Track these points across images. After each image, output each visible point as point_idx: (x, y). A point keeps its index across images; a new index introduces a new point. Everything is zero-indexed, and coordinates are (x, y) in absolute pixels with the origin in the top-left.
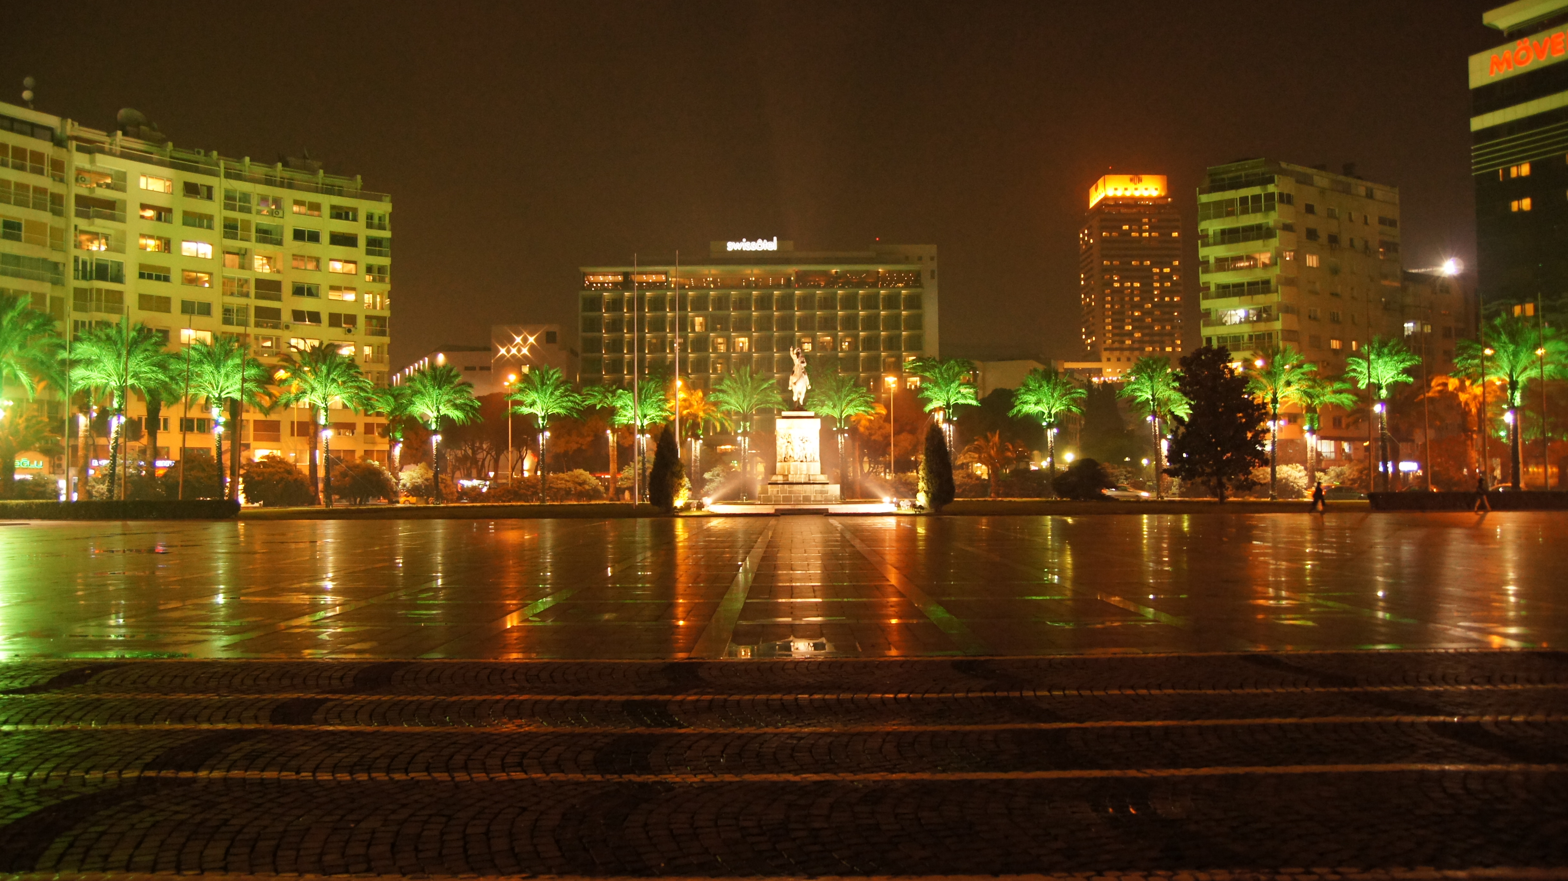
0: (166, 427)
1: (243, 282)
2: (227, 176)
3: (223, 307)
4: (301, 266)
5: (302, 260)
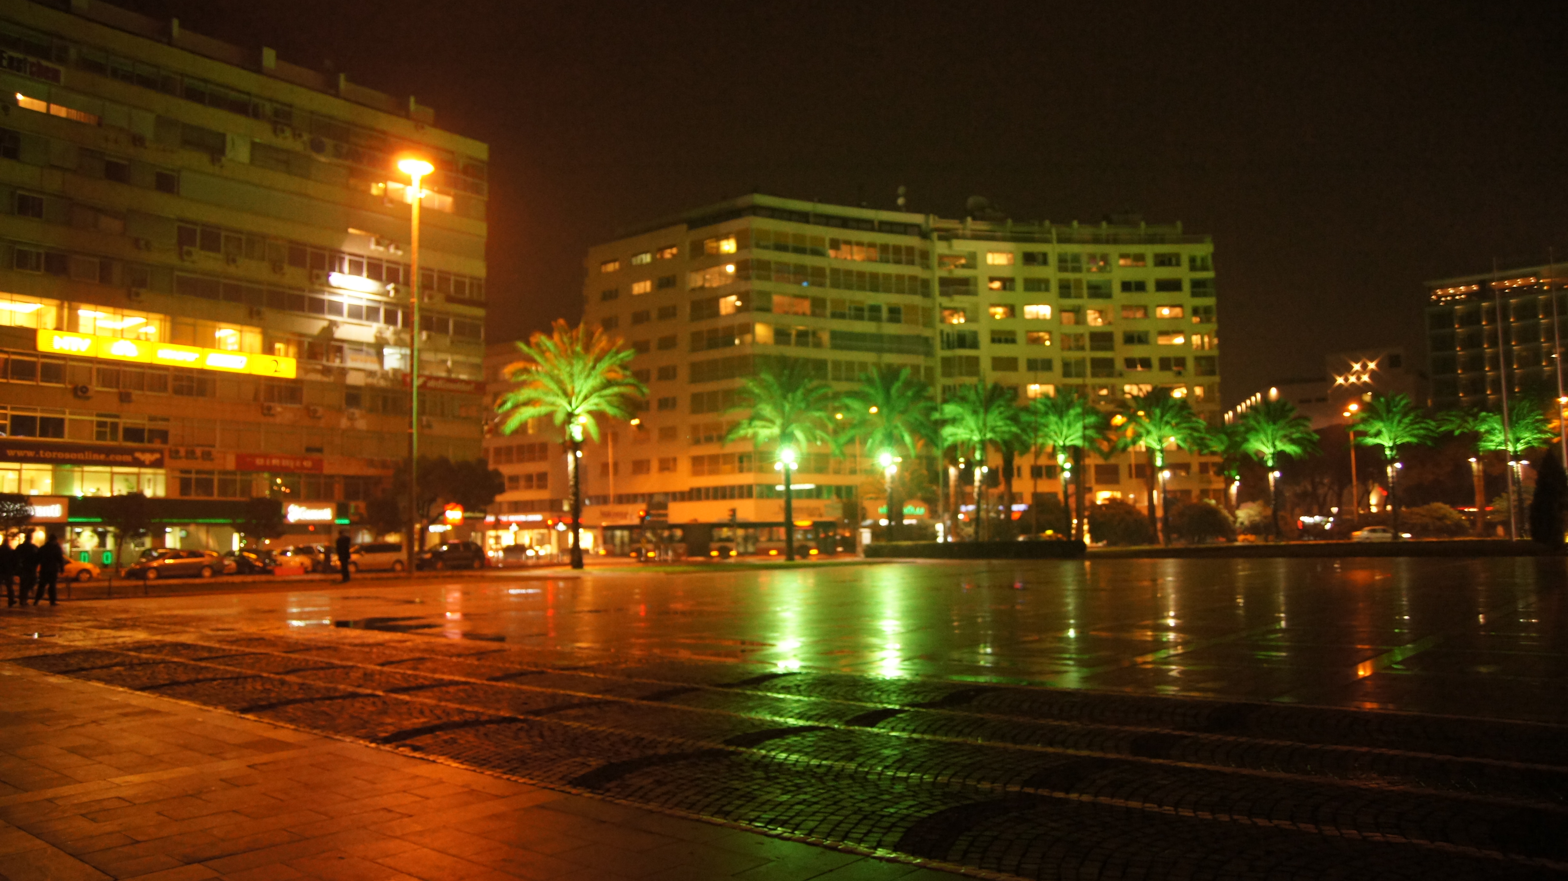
0: (1019, 475)
1: (1078, 337)
2: (1060, 241)
3: (1063, 361)
4: (1131, 315)
5: (1131, 310)
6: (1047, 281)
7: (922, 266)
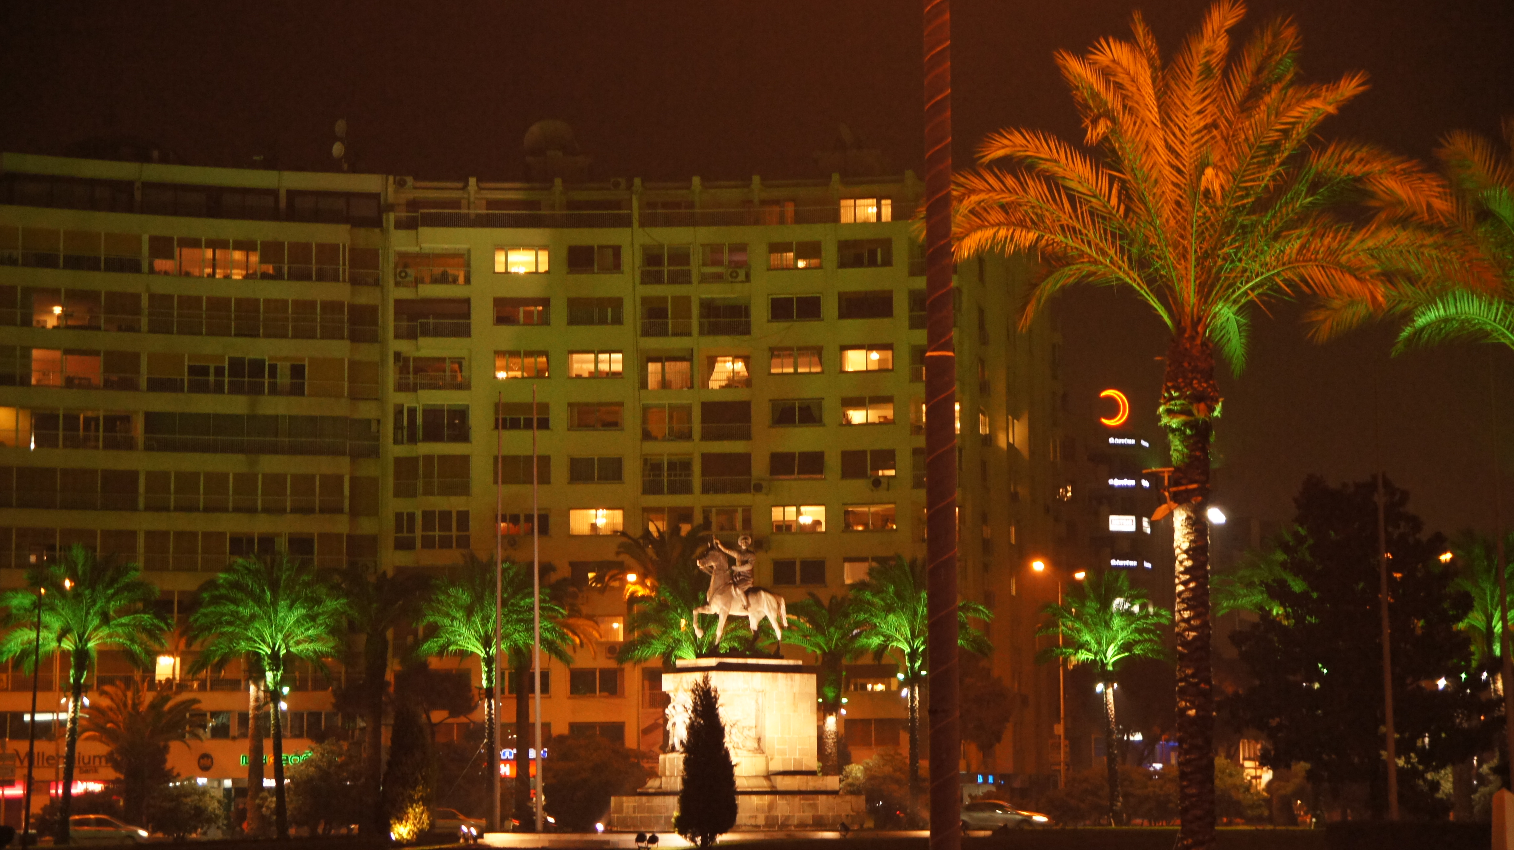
1: (680, 413)
2: (648, 222)
3: (645, 461)
4: (788, 367)
5: (790, 355)
6: (617, 303)
7: (355, 281)
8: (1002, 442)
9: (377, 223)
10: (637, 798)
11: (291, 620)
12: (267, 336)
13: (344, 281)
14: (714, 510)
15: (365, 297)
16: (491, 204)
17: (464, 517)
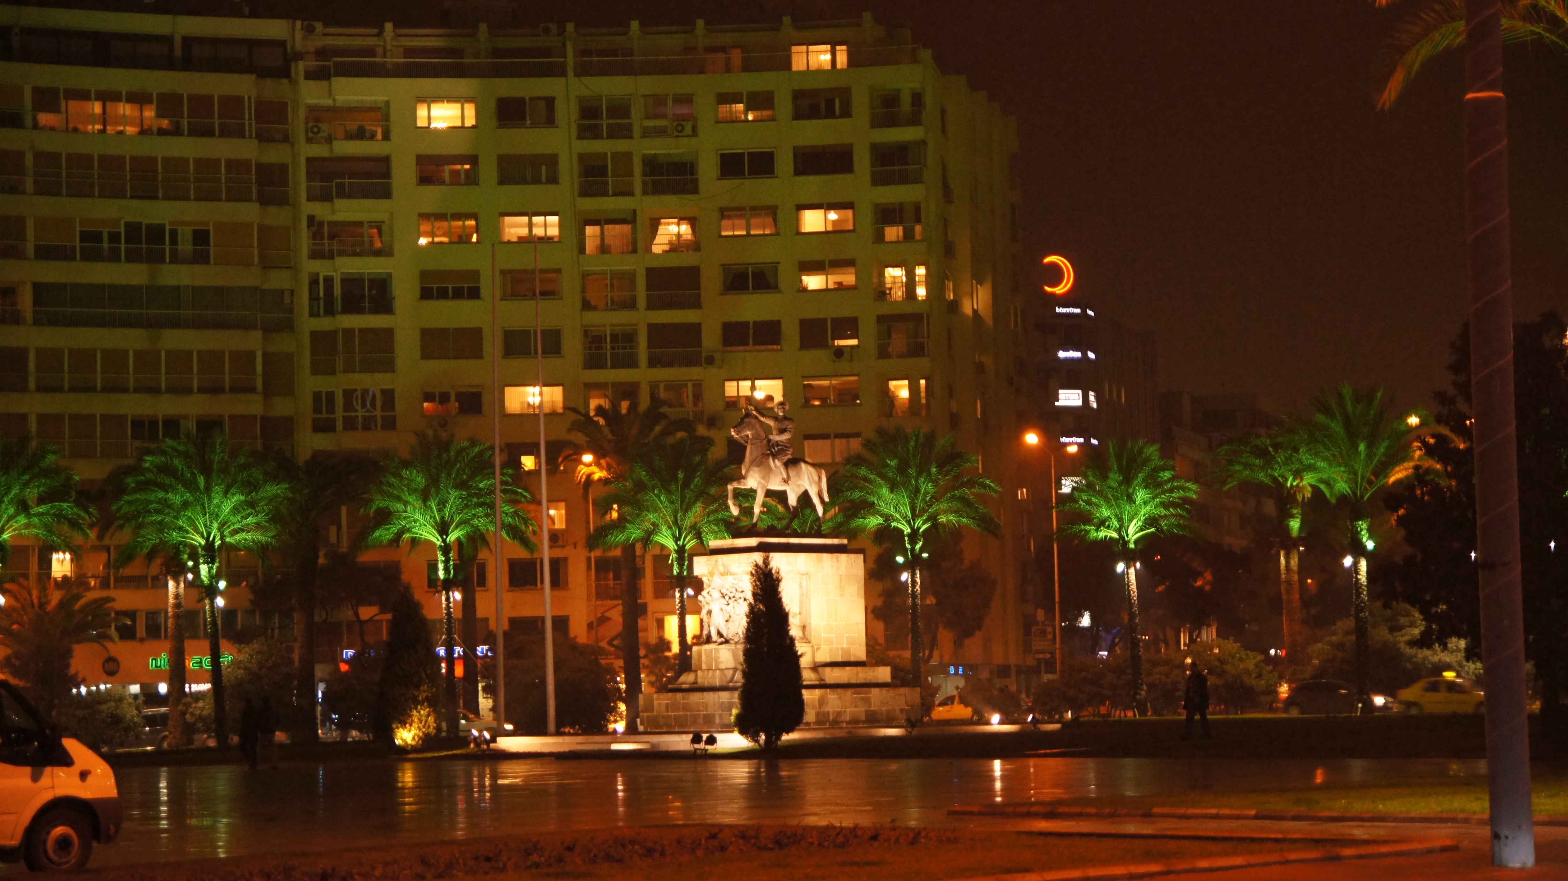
2: (583, 71)
3: (586, 333)
4: (740, 229)
5: (741, 217)
6: (552, 160)
7: (263, 138)
8: (967, 308)
9: (283, 72)
10: (670, 695)
11: (227, 507)
12: (167, 198)
13: (250, 137)
14: (662, 386)
15: (274, 155)
16: (409, 52)
17: (389, 396)
